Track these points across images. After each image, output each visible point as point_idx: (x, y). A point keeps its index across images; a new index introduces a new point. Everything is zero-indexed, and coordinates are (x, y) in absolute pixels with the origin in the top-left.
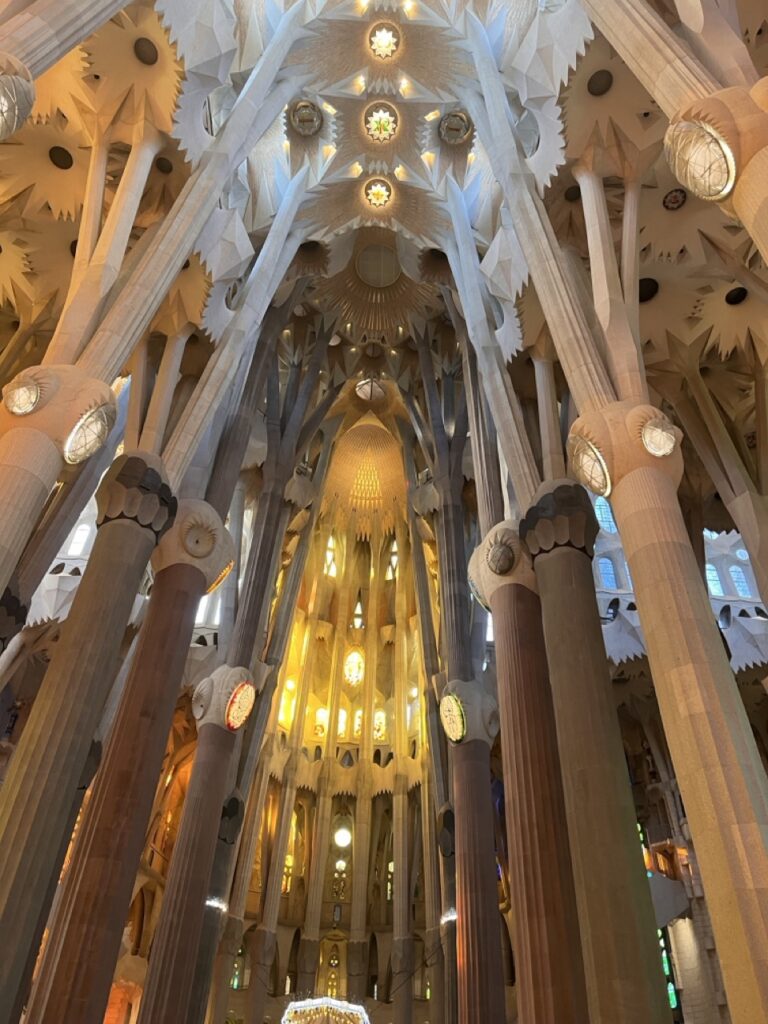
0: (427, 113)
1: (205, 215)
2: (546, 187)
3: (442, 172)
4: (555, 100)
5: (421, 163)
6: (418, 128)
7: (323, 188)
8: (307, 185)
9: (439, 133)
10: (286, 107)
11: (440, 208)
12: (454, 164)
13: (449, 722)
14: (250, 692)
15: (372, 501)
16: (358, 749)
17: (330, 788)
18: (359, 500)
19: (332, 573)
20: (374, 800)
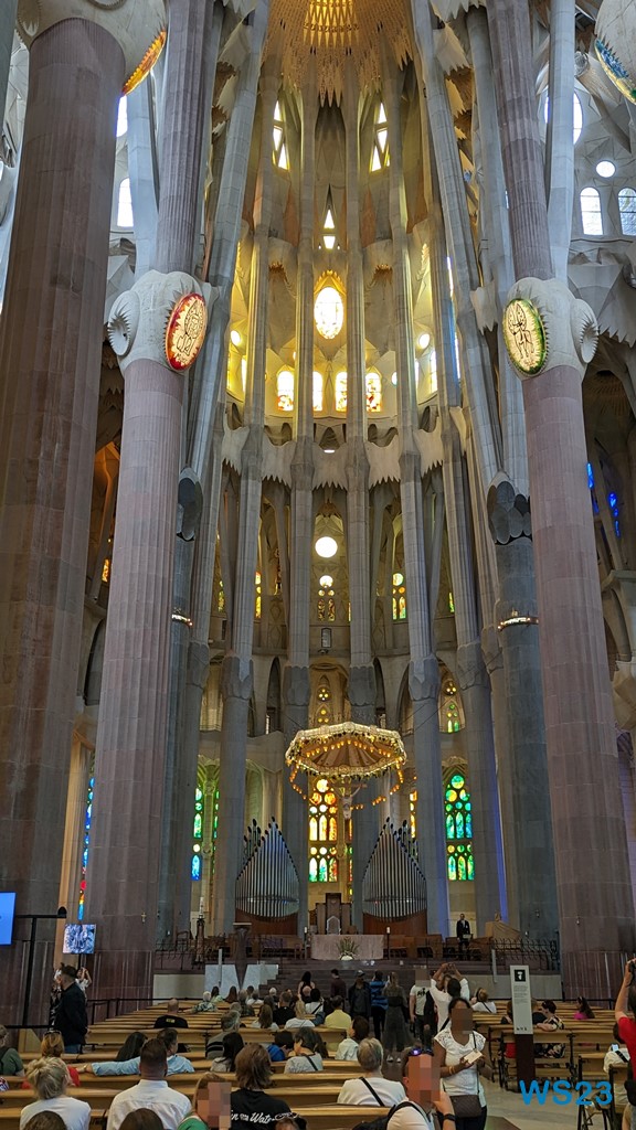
13: (519, 341)
14: (199, 309)
15: (342, 34)
16: (344, 425)
17: (309, 478)
18: (320, 34)
19: (284, 163)
20: (372, 492)
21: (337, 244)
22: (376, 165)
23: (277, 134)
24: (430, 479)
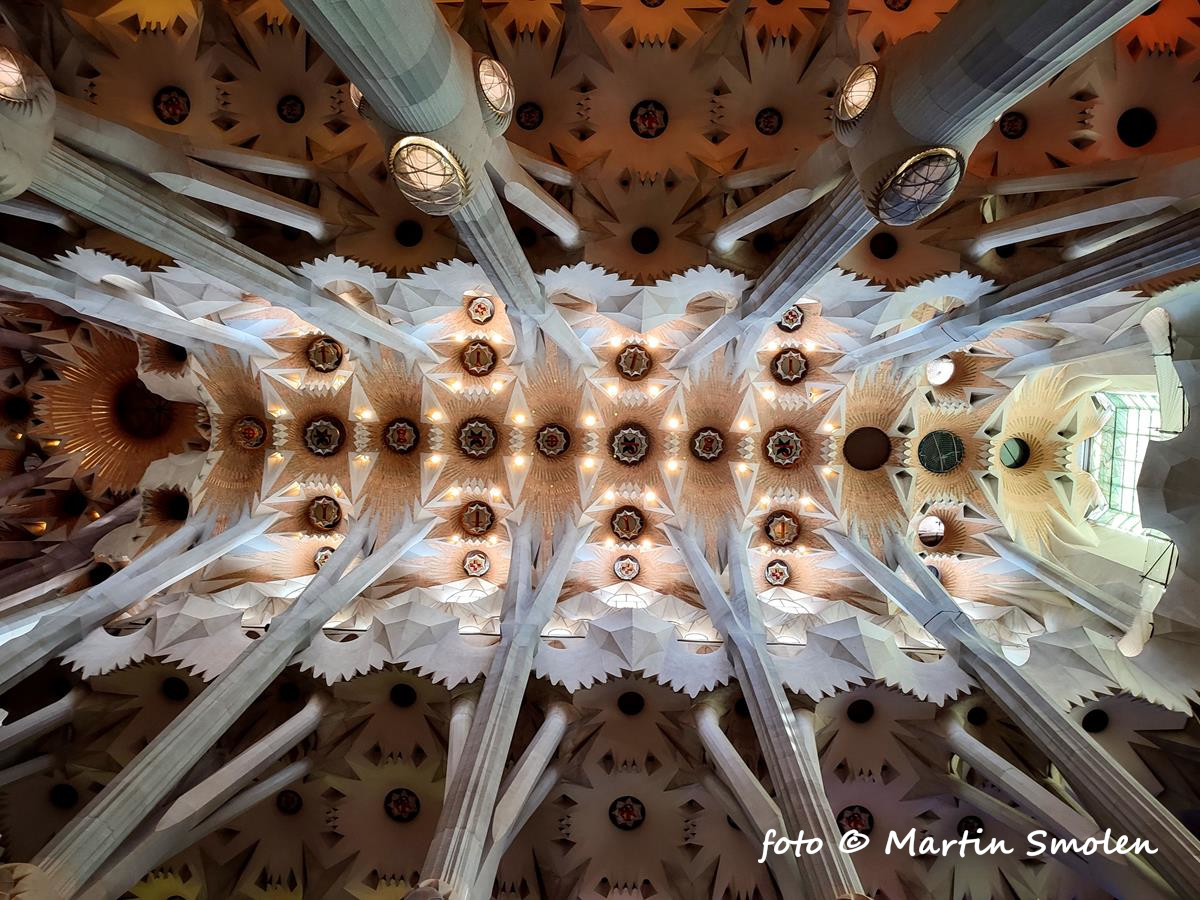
0: (340, 484)
3: (280, 507)
4: (389, 660)
6: (325, 476)
7: (255, 375)
8: (257, 356)
9: (320, 498)
11: (241, 510)
12: (291, 518)
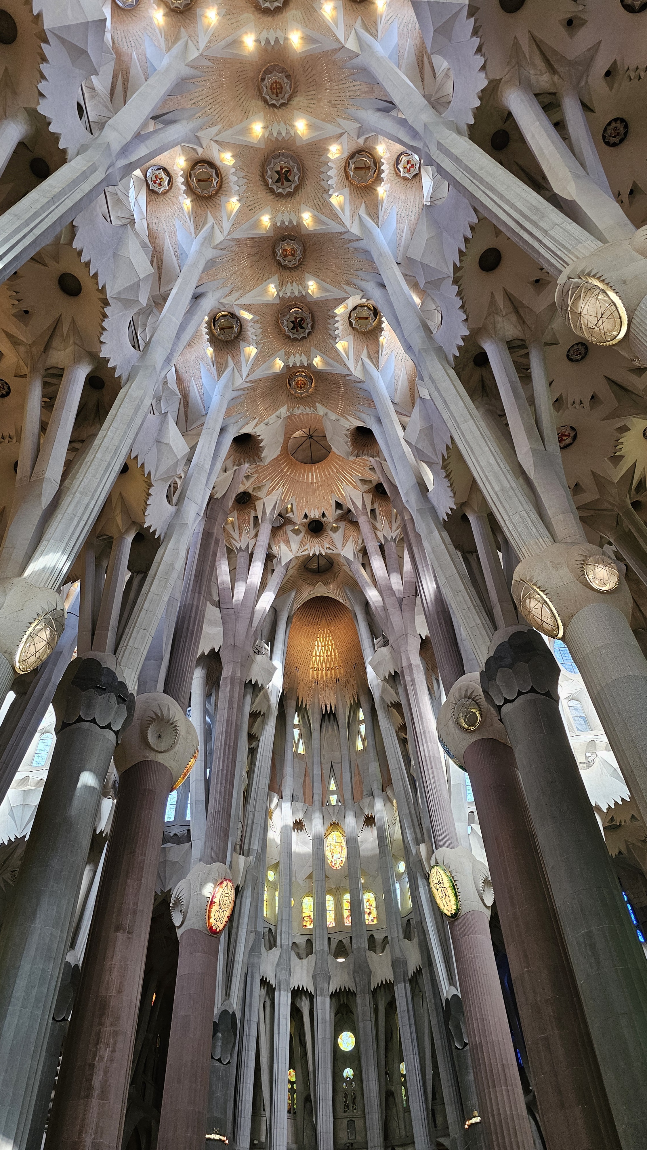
0: (335, 307)
1: (138, 421)
2: (455, 357)
3: (357, 357)
4: (451, 280)
5: (337, 351)
6: (330, 321)
7: (249, 385)
8: (233, 384)
9: (351, 323)
10: (206, 318)
11: (360, 389)
12: (368, 347)
13: (441, 895)
14: (229, 890)
15: (333, 671)
16: (351, 937)
17: (326, 985)
18: (320, 672)
19: (301, 750)
20: (374, 992)
21: (338, 801)
22: (360, 746)
23: (296, 732)
24: (415, 981)
